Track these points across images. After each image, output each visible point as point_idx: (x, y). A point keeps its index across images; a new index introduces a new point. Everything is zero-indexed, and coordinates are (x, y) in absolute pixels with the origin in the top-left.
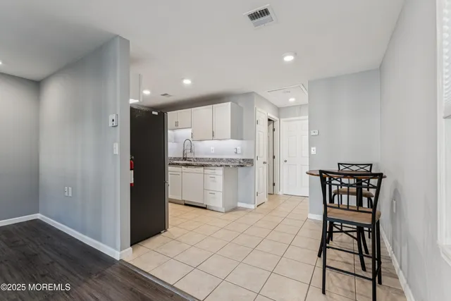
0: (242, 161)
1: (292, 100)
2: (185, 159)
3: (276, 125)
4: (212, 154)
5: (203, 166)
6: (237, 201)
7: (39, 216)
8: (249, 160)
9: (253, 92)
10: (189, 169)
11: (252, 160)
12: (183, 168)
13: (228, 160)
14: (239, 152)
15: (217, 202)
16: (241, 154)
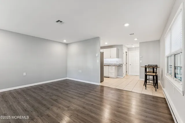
1: (133, 46)
3: (127, 53)
5: (108, 66)
7: (67, 78)
11: (122, 64)
14: (118, 62)
15: (113, 75)
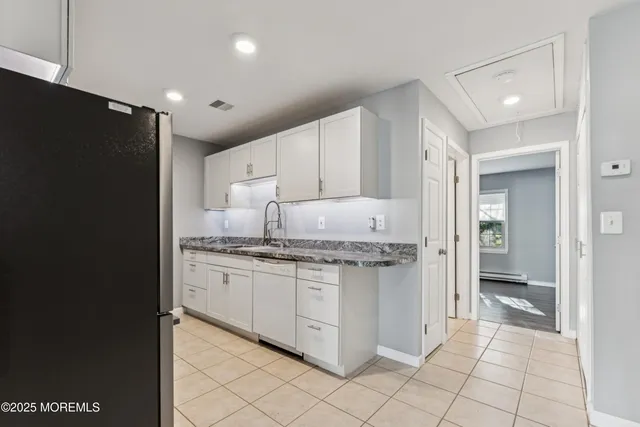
0: (387, 249)
1: (512, 101)
2: (267, 241)
4: (321, 231)
5: (294, 259)
6: (377, 342)
8: (405, 246)
9: (417, 81)
10: (266, 265)
11: (414, 246)
12: (256, 261)
13: (357, 246)
14: (381, 226)
15: (326, 349)
16: (387, 231)
